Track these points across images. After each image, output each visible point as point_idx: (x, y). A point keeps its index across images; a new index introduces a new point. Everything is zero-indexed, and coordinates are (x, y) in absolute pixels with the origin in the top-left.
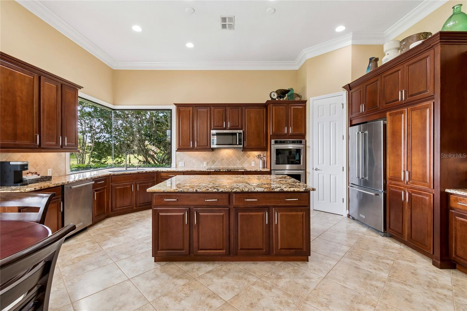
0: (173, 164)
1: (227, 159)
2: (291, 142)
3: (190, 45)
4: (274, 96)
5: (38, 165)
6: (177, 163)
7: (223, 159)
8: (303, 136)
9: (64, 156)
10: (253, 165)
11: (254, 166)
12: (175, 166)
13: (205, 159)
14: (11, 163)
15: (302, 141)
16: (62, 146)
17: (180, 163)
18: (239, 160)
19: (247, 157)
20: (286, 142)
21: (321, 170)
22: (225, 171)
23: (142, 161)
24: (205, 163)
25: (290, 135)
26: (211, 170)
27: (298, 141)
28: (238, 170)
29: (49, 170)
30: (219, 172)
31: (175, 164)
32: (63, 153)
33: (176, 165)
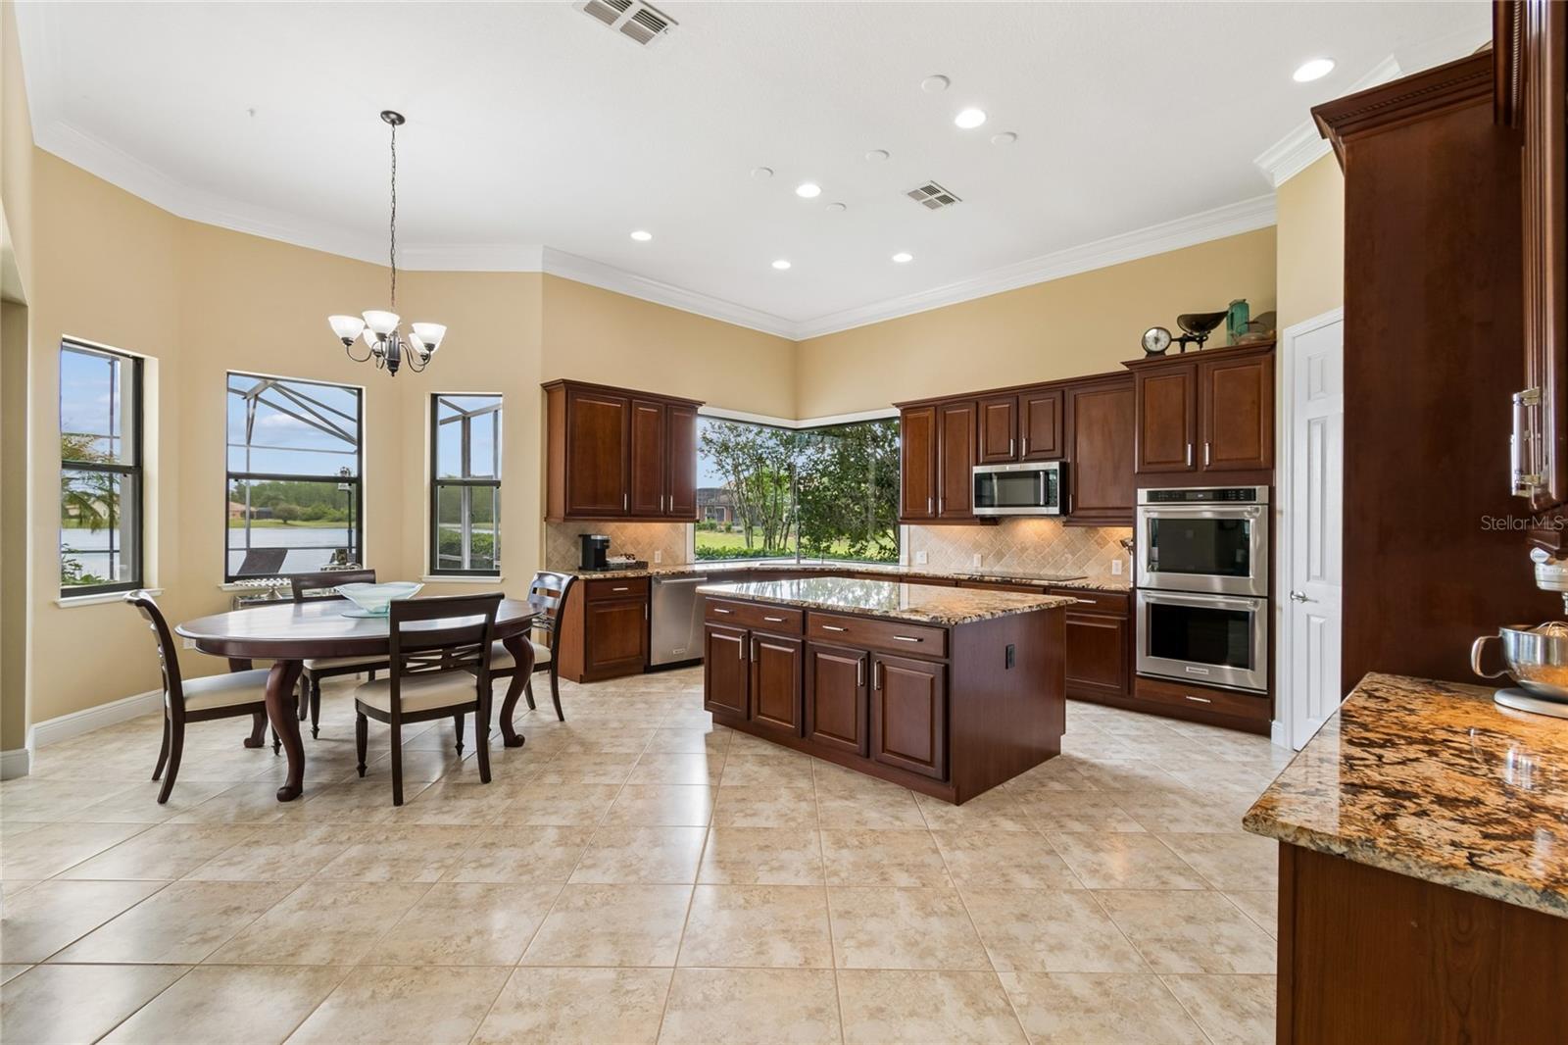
0: (903, 557)
1: (1035, 550)
2: (1211, 496)
3: (903, 258)
4: (1156, 343)
5: (640, 544)
6: (912, 553)
7: (1024, 549)
8: (1265, 472)
9: (683, 530)
10: (1117, 570)
11: (1120, 573)
12: (906, 563)
13: (977, 546)
14: (593, 537)
15: (1255, 490)
16: (665, 512)
17: (919, 554)
18: (1073, 554)
19: (1099, 544)
20: (1188, 496)
21: (1316, 602)
22: (997, 582)
23: (888, 547)
24: (977, 557)
25: (1207, 471)
26: (962, 577)
27: (1237, 491)
28: (1032, 579)
29: (656, 552)
30: (981, 581)
31: (907, 556)
32: (681, 525)
33: (910, 560)
